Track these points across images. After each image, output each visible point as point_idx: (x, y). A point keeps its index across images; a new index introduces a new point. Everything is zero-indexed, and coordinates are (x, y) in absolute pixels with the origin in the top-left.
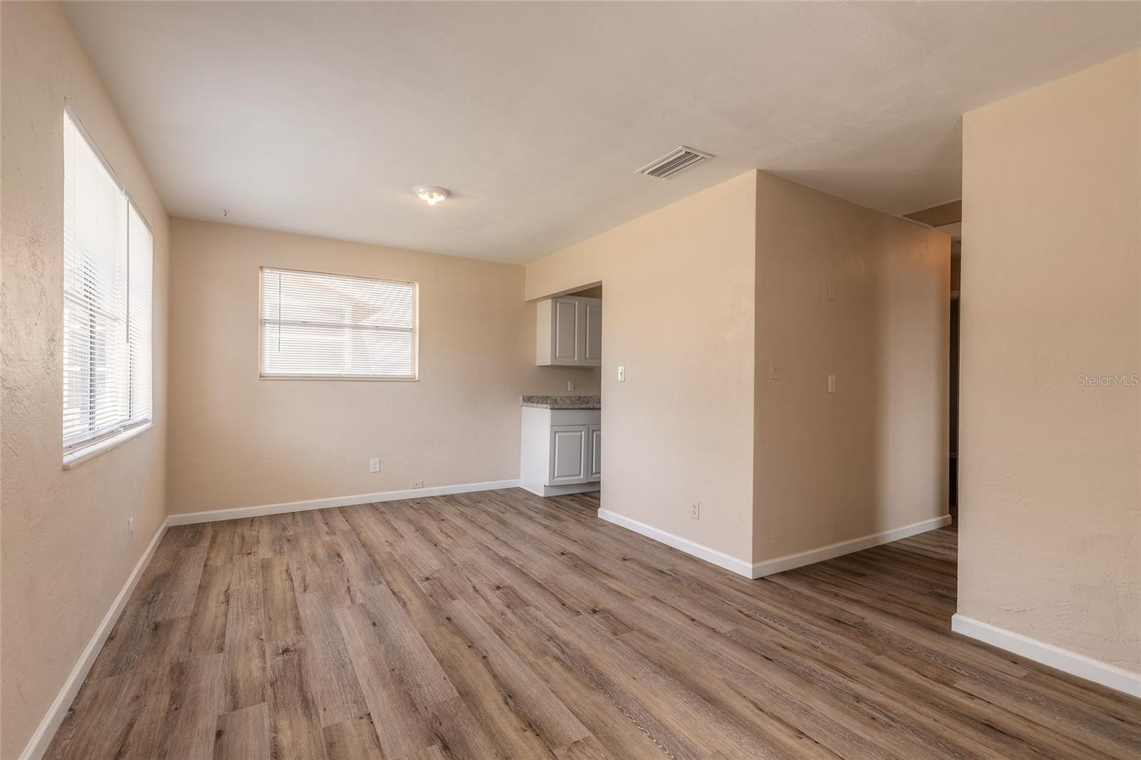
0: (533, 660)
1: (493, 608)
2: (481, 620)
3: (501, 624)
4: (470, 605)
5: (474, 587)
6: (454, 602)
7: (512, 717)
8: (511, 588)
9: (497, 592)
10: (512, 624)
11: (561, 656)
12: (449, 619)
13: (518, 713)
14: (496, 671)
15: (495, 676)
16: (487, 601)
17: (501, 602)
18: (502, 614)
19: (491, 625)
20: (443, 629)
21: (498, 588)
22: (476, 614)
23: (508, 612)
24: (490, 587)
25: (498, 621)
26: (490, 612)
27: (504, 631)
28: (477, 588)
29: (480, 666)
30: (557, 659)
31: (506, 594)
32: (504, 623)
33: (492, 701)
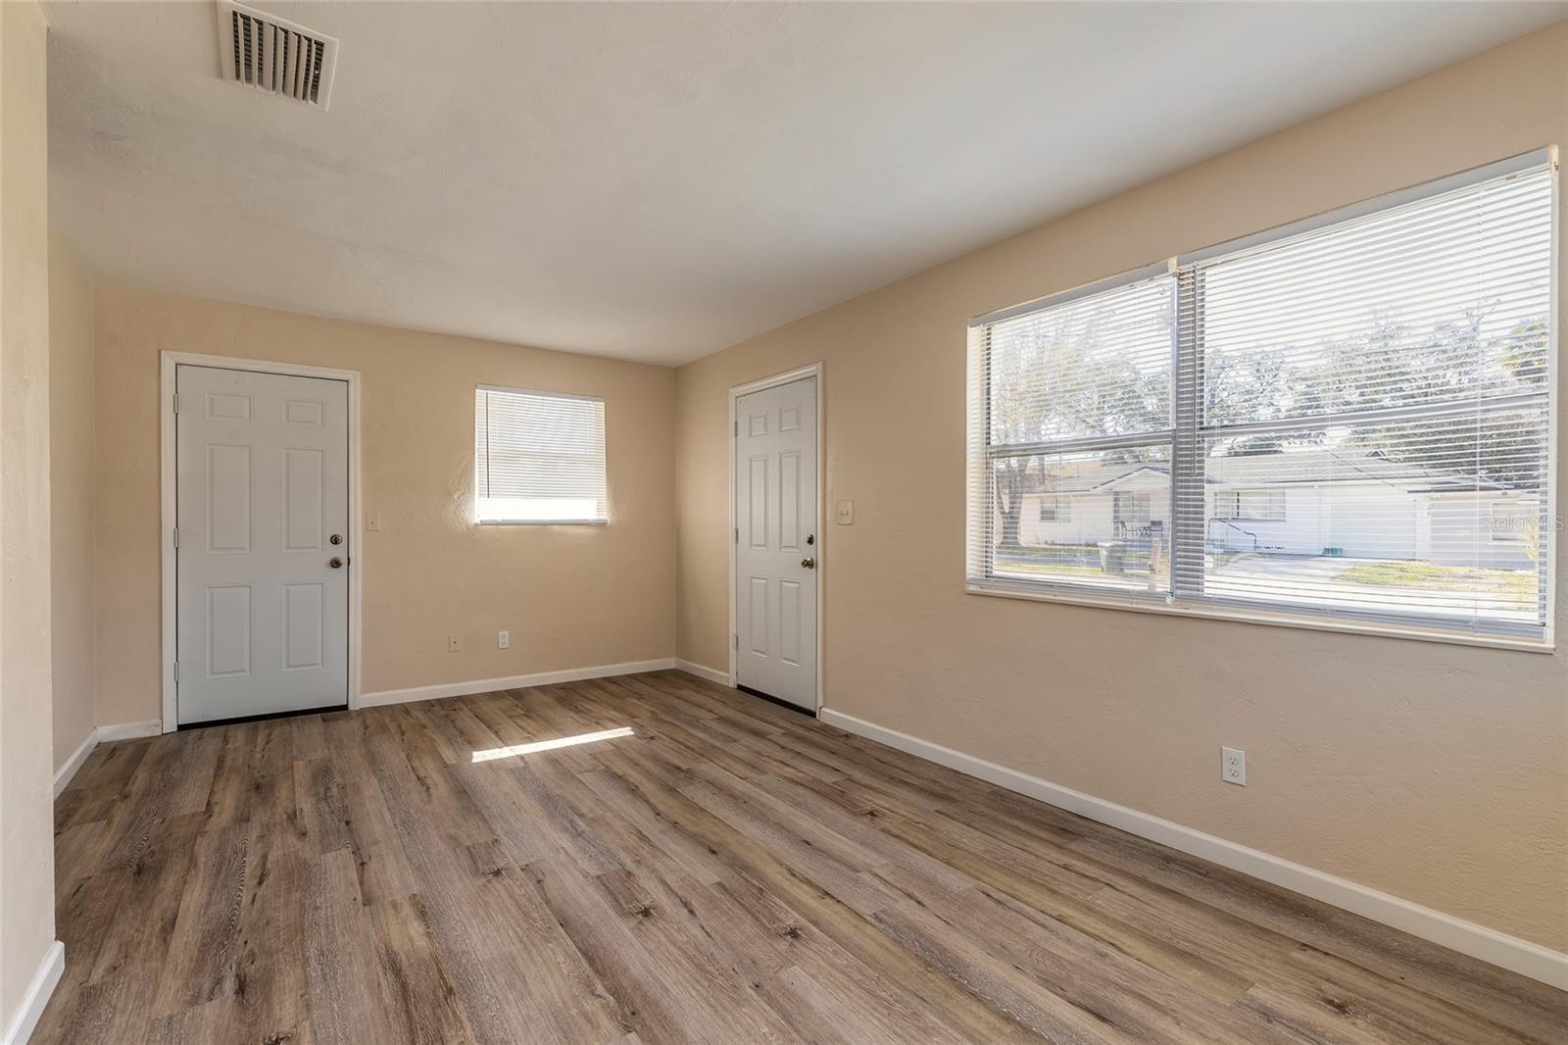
0: (608, 814)
1: (653, 871)
2: (668, 853)
3: (640, 849)
4: (689, 875)
5: (691, 912)
6: (718, 880)
7: (631, 780)
8: (624, 914)
9: (647, 903)
10: (626, 849)
11: (576, 818)
12: (714, 852)
13: (628, 782)
14: (646, 805)
15: (647, 801)
16: (663, 882)
17: (642, 883)
18: (639, 862)
19: (654, 847)
20: (716, 839)
21: (646, 913)
22: (677, 860)
23: (630, 865)
24: (662, 914)
25: (645, 851)
26: (658, 865)
27: (637, 840)
28: (685, 911)
29: (662, 808)
30: (581, 816)
31: (633, 898)
32: (637, 850)
33: (648, 788)
